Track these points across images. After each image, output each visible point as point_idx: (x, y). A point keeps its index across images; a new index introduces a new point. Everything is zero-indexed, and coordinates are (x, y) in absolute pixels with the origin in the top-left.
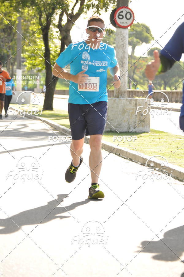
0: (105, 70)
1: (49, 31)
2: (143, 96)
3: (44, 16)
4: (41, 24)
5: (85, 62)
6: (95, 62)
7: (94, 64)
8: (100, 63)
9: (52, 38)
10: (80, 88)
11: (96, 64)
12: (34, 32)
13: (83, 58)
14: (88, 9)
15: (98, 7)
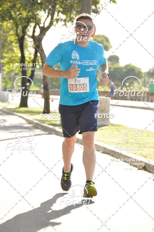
0: (94, 70)
1: (25, 40)
2: (104, 95)
3: (20, 28)
4: (17, 35)
5: (74, 62)
6: (84, 62)
7: (84, 63)
8: (90, 62)
9: (27, 46)
10: (70, 90)
11: (85, 64)
12: (12, 42)
13: (73, 57)
14: (57, 22)
15: (65, 21)
